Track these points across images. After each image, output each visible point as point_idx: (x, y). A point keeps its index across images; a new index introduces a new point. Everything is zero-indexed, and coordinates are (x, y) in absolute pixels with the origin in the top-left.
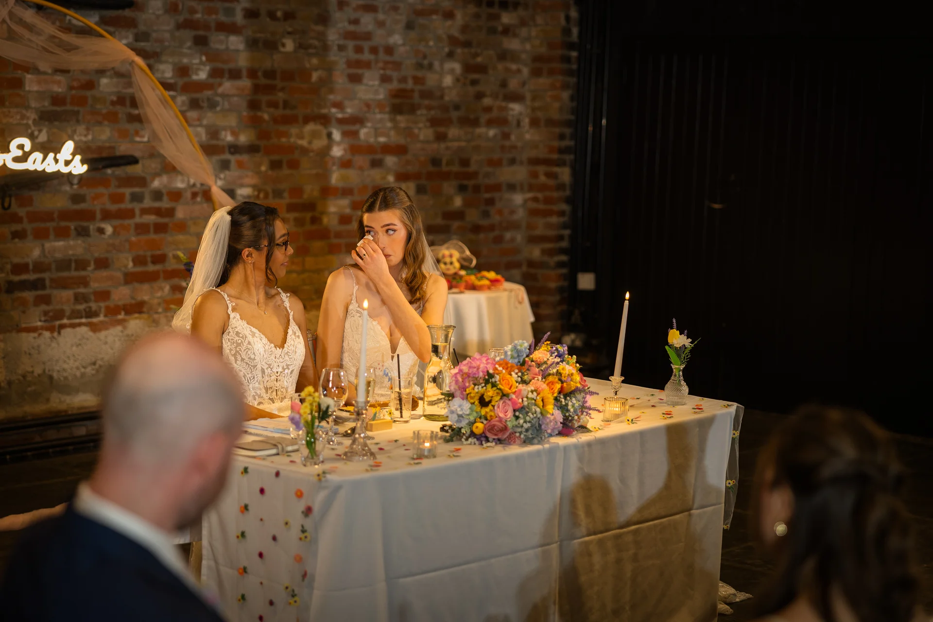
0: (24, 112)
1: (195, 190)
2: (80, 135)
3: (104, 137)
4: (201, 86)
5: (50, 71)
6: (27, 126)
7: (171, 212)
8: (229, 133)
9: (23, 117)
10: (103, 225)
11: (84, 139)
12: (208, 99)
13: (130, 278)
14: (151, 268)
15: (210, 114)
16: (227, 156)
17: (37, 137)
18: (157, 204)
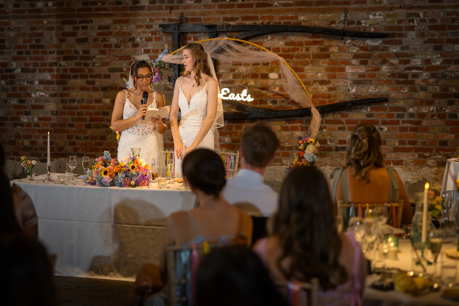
0: (345, 81)
1: (433, 113)
2: (372, 90)
3: (384, 90)
4: (437, 68)
5: (357, 64)
6: (347, 86)
7: (419, 123)
8: (453, 89)
9: (345, 83)
10: (382, 127)
11: (373, 91)
12: (442, 73)
13: (396, 150)
14: (408, 146)
15: (443, 80)
16: (453, 99)
17: (351, 91)
18: (412, 119)
